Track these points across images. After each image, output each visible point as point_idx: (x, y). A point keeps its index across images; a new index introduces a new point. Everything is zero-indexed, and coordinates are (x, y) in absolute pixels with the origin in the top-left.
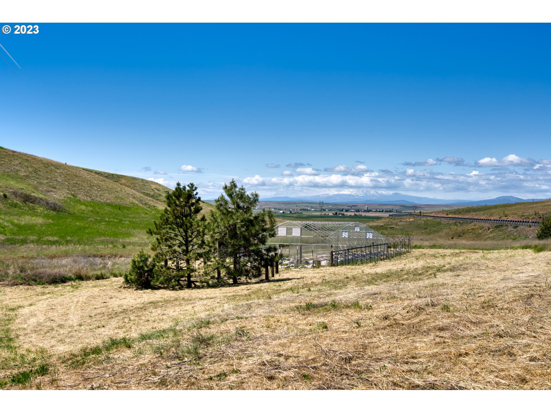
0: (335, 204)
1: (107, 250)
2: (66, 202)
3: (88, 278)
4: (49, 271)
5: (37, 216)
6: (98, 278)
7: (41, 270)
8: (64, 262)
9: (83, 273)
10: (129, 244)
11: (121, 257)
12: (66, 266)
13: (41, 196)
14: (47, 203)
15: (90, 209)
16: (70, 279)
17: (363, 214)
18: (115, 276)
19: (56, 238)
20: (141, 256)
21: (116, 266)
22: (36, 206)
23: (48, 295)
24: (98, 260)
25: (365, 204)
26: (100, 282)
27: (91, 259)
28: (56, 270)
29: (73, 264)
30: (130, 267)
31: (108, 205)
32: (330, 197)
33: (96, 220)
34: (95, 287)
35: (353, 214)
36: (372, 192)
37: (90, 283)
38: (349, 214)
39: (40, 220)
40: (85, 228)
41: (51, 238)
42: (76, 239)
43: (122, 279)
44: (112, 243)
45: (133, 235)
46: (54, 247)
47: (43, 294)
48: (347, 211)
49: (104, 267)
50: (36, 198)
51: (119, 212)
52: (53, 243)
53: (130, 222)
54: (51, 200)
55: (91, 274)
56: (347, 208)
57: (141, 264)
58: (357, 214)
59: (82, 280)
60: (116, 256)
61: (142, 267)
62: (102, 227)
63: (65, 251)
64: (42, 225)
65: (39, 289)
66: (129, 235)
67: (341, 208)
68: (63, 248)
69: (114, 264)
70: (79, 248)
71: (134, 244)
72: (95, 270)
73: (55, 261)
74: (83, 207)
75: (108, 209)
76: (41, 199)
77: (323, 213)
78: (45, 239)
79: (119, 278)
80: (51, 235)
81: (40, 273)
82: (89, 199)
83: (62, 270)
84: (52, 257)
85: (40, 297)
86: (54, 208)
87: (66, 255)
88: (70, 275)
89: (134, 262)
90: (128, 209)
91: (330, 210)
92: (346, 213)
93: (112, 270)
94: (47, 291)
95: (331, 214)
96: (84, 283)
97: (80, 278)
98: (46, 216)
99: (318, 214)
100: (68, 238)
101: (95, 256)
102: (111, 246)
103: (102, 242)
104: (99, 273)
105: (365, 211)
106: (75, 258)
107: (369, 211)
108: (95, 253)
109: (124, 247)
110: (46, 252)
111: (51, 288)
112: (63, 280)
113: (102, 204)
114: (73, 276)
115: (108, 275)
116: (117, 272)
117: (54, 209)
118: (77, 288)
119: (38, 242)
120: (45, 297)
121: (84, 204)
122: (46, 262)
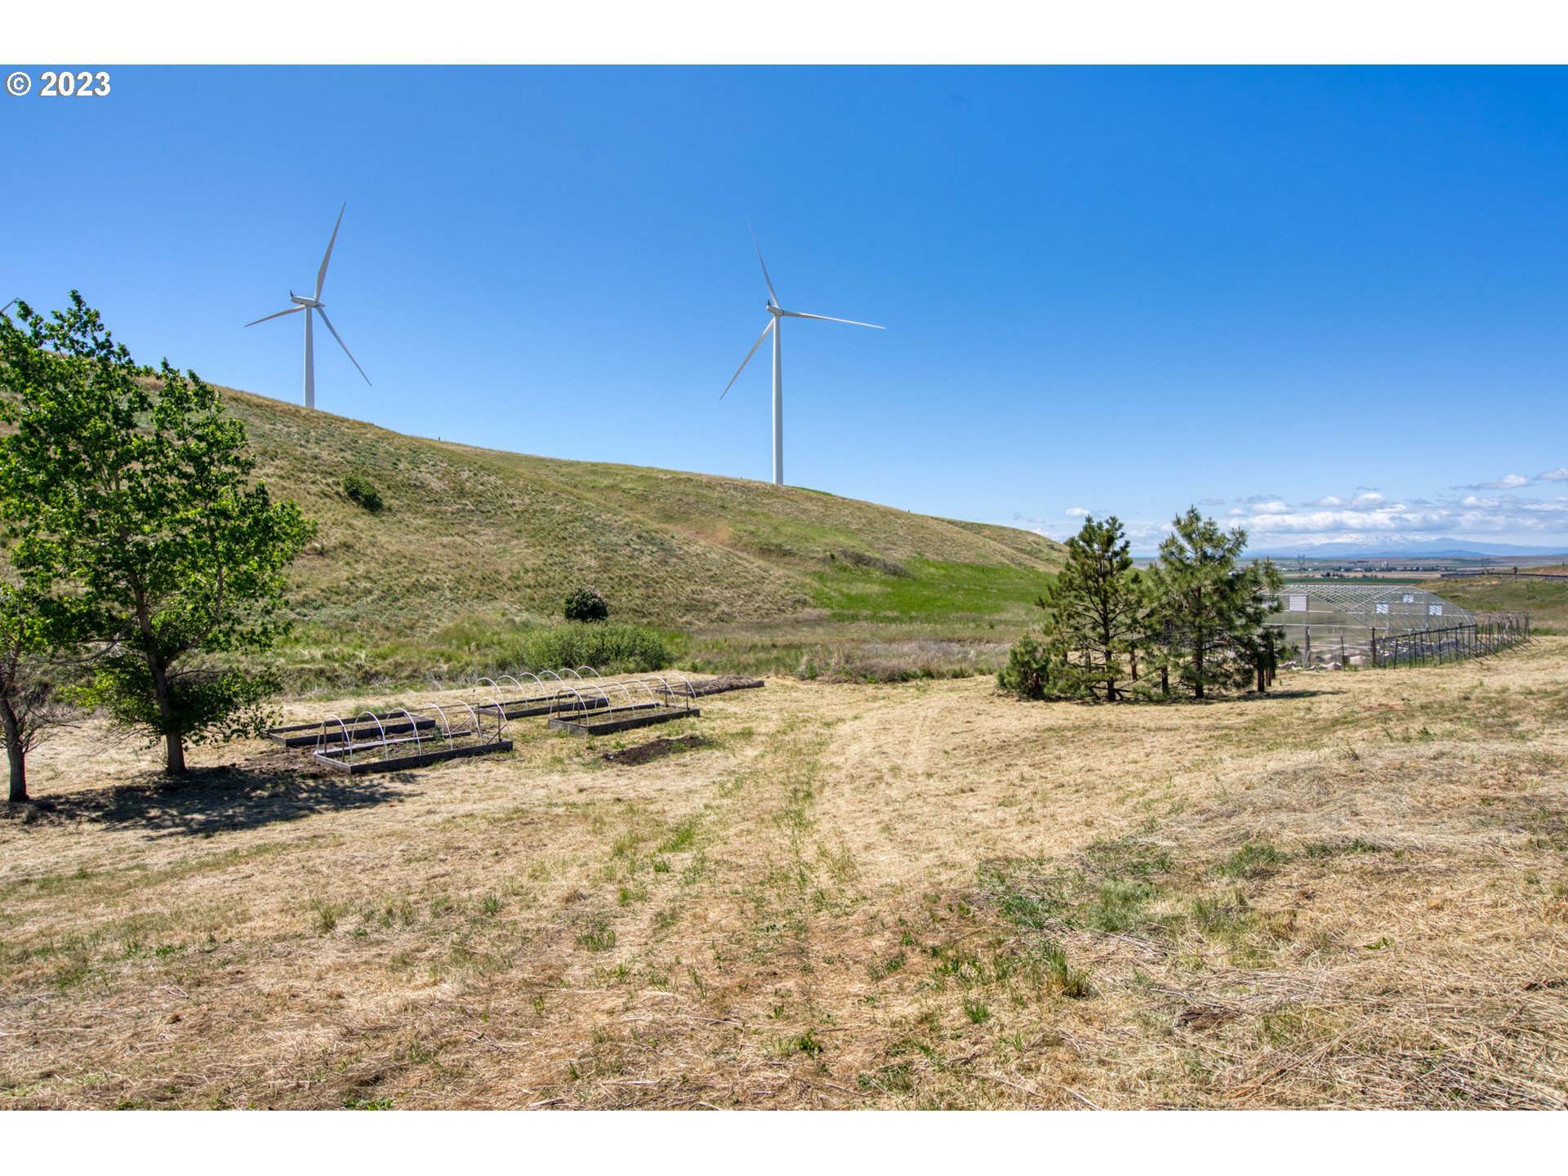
0: (1325, 560)
1: (967, 631)
2: (909, 563)
3: (941, 676)
4: (883, 662)
5: (871, 582)
6: (956, 676)
7: (874, 661)
8: (906, 649)
9: (934, 667)
10: (1000, 622)
11: (988, 642)
12: (909, 655)
13: (877, 556)
14: (885, 565)
15: (943, 572)
16: (915, 676)
17: (1380, 575)
18: (982, 673)
19: (896, 614)
20: (1026, 644)
21: (983, 657)
22: (871, 570)
23: (882, 702)
24: (955, 647)
25: (1382, 559)
26: (959, 682)
27: (944, 645)
28: (894, 662)
29: (918, 652)
30: (1007, 660)
31: (967, 566)
32: (1313, 548)
33: (951, 587)
34: (951, 690)
35: (1360, 575)
36: (1396, 537)
37: (945, 684)
38: (1352, 575)
39: (875, 589)
40: (936, 599)
41: (889, 614)
42: (923, 615)
43: (993, 680)
44: (974, 621)
45: (1004, 609)
46: (894, 626)
47: (875, 699)
48: (1347, 570)
49: (965, 659)
50: (871, 558)
51: (982, 576)
52: (893, 620)
53: (999, 590)
54: (890, 562)
55: (945, 668)
56: (1348, 565)
57: (1026, 658)
58: (1368, 574)
59: (933, 678)
60: (980, 640)
61: (1028, 662)
62: (959, 597)
63: (909, 632)
64: (878, 596)
65: (869, 690)
66: (998, 609)
67: (1337, 565)
68: (906, 627)
69: (979, 654)
70: (928, 627)
71: (1006, 623)
72: (951, 663)
73: (894, 646)
74: (933, 570)
75: (966, 572)
76: (878, 560)
77: (1304, 574)
78: (881, 615)
79: (988, 677)
80: (889, 609)
81: (872, 666)
82: (940, 559)
83: (902, 661)
84: (891, 641)
85: (871, 705)
86: (895, 571)
87: (909, 638)
88: (914, 669)
89: (1014, 654)
90: (995, 571)
91: (1316, 569)
92: (1346, 574)
93: (977, 663)
94: (881, 693)
95: (1318, 576)
96: (935, 683)
97: (929, 675)
98: (884, 583)
99: (1296, 575)
100: (913, 614)
101: (950, 640)
102: (972, 625)
103: (960, 620)
104: (957, 668)
105: (1382, 570)
106: (922, 643)
107: (1389, 570)
108: (950, 636)
109: (992, 627)
110: (884, 633)
111: (887, 689)
112: (905, 678)
113: (958, 564)
114: (919, 672)
115: (971, 671)
116: (984, 667)
117: (895, 574)
118: (925, 691)
119: (872, 618)
120: (877, 705)
121: (934, 566)
122: (881, 647)
